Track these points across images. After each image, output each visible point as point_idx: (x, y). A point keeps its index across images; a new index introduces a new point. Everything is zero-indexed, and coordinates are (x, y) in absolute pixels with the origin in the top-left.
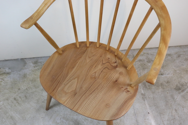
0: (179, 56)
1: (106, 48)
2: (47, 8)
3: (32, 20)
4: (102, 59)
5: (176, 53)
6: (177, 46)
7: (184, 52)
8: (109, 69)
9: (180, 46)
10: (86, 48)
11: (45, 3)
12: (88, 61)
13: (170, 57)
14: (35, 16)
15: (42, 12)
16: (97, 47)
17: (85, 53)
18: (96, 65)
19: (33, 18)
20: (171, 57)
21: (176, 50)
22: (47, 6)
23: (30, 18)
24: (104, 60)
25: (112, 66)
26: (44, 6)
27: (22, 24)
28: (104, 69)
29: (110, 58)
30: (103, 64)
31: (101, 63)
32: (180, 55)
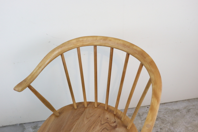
0: (189, 111)
1: (104, 107)
2: (40, 71)
3: (25, 83)
4: (100, 119)
5: (185, 108)
6: (185, 100)
7: (194, 106)
8: (108, 130)
9: (188, 100)
10: (83, 109)
11: (40, 66)
12: (85, 123)
13: (179, 113)
14: (29, 79)
15: (36, 74)
16: (96, 107)
17: (83, 114)
18: (94, 126)
19: (27, 81)
20: (181, 113)
21: (185, 104)
22: (41, 69)
23: (23, 81)
24: (102, 120)
25: (111, 126)
26: (38, 69)
27: (16, 87)
28: (103, 130)
29: (109, 118)
30: (102, 124)
31: (100, 124)
32: (190, 109)
